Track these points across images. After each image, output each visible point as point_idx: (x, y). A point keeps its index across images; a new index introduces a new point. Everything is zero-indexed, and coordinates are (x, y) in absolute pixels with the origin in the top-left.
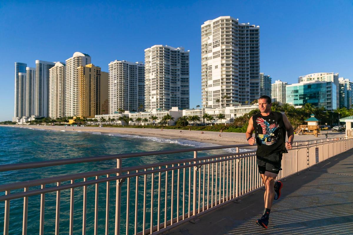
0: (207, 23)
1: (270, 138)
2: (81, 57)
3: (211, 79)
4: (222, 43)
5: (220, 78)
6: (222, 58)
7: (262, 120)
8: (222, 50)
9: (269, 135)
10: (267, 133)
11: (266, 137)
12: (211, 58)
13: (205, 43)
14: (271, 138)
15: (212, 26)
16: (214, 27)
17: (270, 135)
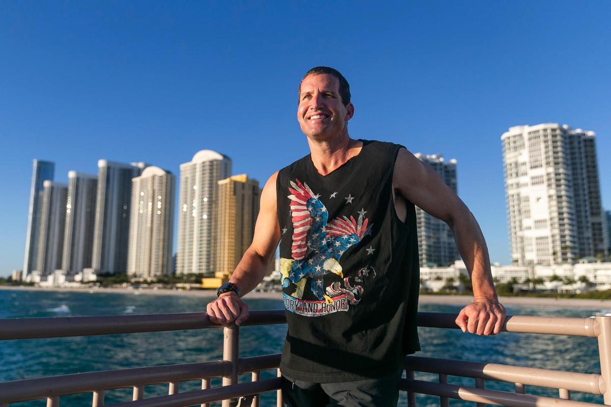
0: (514, 131)
1: (319, 282)
2: (216, 160)
3: (529, 217)
4: (548, 163)
5: (546, 216)
6: (549, 185)
7: (306, 193)
8: (548, 174)
9: (318, 268)
10: (310, 255)
11: (301, 275)
12: (526, 185)
13: (513, 160)
14: (327, 284)
15: (526, 136)
16: (530, 139)
17: (321, 265)
